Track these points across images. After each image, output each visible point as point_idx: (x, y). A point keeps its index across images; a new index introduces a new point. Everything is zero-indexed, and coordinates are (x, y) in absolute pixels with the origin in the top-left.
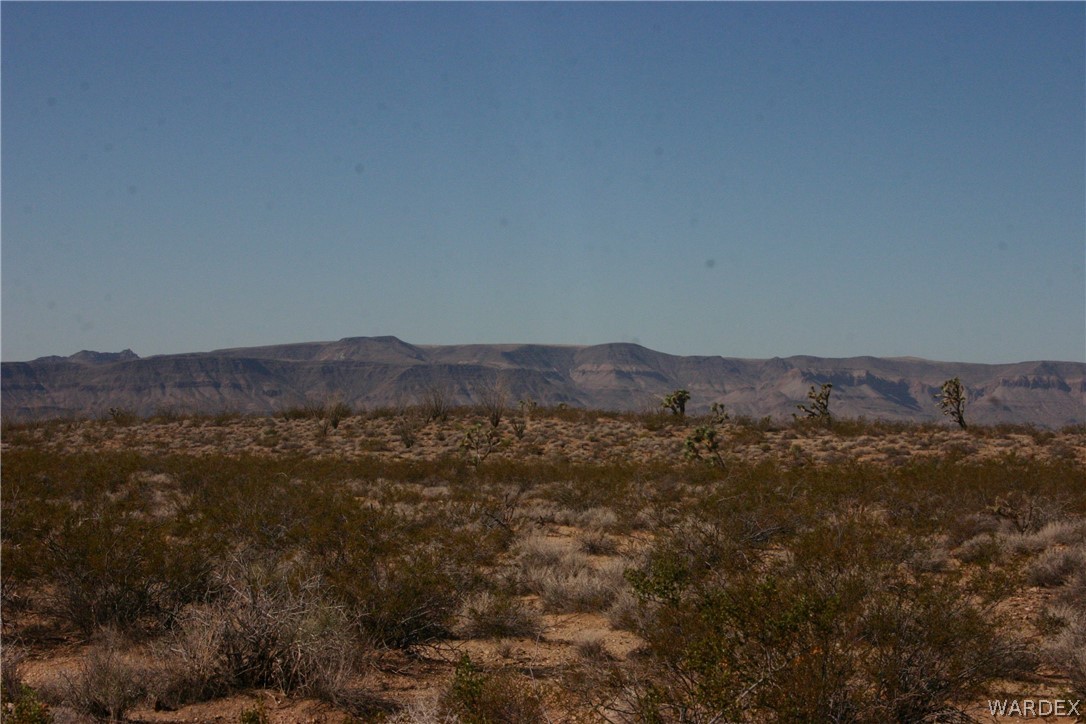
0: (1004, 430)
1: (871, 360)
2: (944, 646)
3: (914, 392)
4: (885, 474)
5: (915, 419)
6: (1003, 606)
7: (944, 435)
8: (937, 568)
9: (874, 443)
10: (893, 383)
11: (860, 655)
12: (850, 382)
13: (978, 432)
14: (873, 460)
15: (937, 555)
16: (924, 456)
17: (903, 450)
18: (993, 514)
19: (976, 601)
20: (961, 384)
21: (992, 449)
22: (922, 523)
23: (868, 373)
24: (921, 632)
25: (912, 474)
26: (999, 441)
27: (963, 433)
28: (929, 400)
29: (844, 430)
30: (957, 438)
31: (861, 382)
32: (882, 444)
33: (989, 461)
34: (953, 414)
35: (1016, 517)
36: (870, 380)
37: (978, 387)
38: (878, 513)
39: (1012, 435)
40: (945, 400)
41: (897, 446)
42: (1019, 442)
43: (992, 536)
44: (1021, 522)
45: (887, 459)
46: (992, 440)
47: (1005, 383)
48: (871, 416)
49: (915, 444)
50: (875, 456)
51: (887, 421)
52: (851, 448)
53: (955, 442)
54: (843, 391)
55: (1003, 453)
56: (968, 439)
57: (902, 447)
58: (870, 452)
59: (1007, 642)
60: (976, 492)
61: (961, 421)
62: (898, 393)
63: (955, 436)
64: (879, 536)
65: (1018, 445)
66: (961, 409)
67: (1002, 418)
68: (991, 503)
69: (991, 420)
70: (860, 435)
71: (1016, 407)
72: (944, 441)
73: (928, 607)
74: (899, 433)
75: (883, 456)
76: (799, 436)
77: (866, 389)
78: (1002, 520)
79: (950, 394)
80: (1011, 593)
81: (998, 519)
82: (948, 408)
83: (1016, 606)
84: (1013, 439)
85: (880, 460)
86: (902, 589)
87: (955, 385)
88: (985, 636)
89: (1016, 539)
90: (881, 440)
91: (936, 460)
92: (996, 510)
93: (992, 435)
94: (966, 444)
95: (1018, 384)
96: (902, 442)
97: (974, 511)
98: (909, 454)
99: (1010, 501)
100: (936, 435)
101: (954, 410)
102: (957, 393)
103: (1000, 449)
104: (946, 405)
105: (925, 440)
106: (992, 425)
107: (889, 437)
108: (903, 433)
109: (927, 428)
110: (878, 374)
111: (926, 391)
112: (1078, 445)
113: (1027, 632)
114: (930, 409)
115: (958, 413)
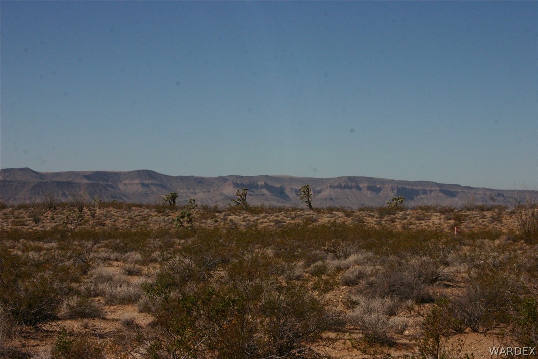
0: (331, 210)
1: (267, 176)
2: (300, 315)
3: (287, 192)
4: (273, 233)
5: (288, 205)
6: (329, 296)
7: (302, 213)
8: (298, 278)
9: (268, 217)
10: (277, 188)
11: (260, 322)
12: (257, 187)
13: (318, 211)
14: (268, 226)
15: (298, 272)
16: (292, 223)
17: (282, 220)
18: (325, 251)
19: (316, 293)
20: (310, 188)
21: (325, 219)
22: (292, 257)
23: (265, 183)
24: (289, 310)
25: (286, 232)
26: (328, 215)
27: (311, 212)
28: (294, 195)
29: (254, 211)
30: (309, 214)
31: (262, 187)
32: (272, 218)
33: (323, 225)
34: (306, 202)
35: (336, 252)
36: (266, 186)
37: (318, 189)
38: (270, 252)
39: (335, 212)
40: (302, 196)
41: (279, 219)
42: (338, 215)
43: (323, 262)
44: (338, 254)
45: (275, 225)
46: (324, 215)
47: (331, 187)
48: (267, 204)
49: (288, 217)
50: (269, 224)
51: (275, 206)
52: (257, 220)
53: (307, 216)
54: (253, 192)
55: (329, 221)
56: (314, 214)
57: (282, 219)
58: (265, 222)
59: (331, 313)
60: (317, 240)
61: (310, 206)
62: (280, 193)
63: (307, 213)
64: (270, 263)
65: (337, 217)
66: (310, 200)
67: (329, 204)
68: (324, 246)
69: (325, 205)
70: (262, 213)
71: (336, 198)
72: (302, 216)
73: (293, 297)
74: (281, 212)
75: (273, 224)
76: (232, 214)
77: (264, 191)
78: (330, 254)
79: (304, 192)
80: (333, 289)
81: (328, 253)
82: (304, 200)
83: (336, 295)
84: (335, 214)
85: (271, 226)
86: (280, 289)
87: (307, 188)
88: (321, 311)
89: (336, 262)
90: (272, 215)
91: (298, 225)
92: (326, 248)
93: (325, 212)
94: (312, 217)
95: (337, 187)
96: (282, 217)
97: (316, 249)
98: (285, 222)
99: (333, 244)
100: (298, 213)
101: (306, 200)
102: (308, 192)
103: (329, 219)
104: (303, 198)
105: (293, 215)
106: (325, 208)
107: (276, 214)
108: (282, 212)
109: (294, 209)
110: (270, 183)
111: (293, 191)
112: (365, 216)
113: (340, 308)
114: (295, 200)
115: (309, 202)
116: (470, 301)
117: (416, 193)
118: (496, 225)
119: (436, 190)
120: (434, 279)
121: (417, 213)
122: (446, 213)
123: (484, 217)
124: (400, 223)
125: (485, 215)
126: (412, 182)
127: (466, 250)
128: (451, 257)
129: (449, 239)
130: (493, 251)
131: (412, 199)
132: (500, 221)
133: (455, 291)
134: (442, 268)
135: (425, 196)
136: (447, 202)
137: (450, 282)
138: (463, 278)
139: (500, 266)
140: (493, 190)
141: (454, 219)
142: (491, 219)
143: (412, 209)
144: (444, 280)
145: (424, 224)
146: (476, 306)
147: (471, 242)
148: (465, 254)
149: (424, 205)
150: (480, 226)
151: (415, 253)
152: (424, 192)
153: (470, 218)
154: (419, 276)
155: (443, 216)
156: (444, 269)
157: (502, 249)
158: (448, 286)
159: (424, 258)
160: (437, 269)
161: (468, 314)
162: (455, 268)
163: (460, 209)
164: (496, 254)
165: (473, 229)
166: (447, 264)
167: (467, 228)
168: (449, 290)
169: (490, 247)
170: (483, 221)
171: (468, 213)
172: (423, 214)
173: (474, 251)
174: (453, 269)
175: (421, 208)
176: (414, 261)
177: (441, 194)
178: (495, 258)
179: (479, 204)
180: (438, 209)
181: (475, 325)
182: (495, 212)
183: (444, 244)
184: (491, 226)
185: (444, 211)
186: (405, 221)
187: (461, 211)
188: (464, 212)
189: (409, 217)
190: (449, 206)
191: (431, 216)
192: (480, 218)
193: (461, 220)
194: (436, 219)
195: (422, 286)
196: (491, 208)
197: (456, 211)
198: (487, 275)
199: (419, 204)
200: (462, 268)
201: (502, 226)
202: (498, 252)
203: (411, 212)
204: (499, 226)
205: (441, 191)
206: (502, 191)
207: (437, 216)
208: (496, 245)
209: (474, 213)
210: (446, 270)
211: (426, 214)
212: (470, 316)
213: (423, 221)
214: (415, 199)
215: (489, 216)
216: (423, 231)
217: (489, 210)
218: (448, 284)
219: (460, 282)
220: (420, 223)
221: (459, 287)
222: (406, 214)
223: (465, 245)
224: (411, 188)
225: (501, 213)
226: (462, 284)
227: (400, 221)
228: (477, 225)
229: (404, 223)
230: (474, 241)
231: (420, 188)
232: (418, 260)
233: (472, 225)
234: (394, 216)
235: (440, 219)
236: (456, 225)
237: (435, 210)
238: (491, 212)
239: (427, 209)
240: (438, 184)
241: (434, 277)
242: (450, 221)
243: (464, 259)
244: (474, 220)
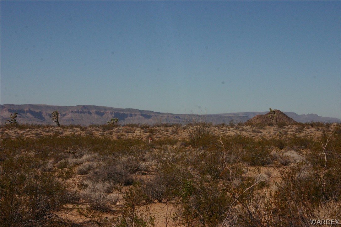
0: (72, 127)
1: (30, 105)
2: (50, 194)
3: (44, 114)
4: (34, 141)
5: (44, 124)
6: (69, 181)
7: (53, 129)
8: (50, 170)
9: (31, 132)
10: (37, 112)
11: (23, 199)
12: (24, 112)
13: (64, 127)
14: (31, 137)
15: (49, 166)
16: (47, 135)
17: (40, 133)
18: (67, 153)
19: (60, 179)
20: (58, 112)
21: (68, 133)
22: (45, 156)
23: (29, 109)
24: (43, 190)
25: (43, 141)
26: (70, 130)
27: (59, 128)
28: (49, 117)
29: (22, 127)
30: (57, 129)
31: (27, 112)
32: (34, 132)
33: (67, 136)
34: (56, 122)
35: (74, 153)
36: (30, 111)
37: (64, 113)
38: (32, 154)
39: (74, 128)
40: (53, 118)
41: (38, 132)
42: (76, 130)
43: (65, 160)
44: (76, 155)
45: (35, 136)
46: (68, 130)
47: (72, 112)
48: (30, 123)
49: (44, 132)
50: (31, 136)
51: (36, 124)
52: (24, 133)
53: (57, 131)
54: (22, 115)
55: (71, 133)
56: (61, 129)
57: (40, 132)
58: (28, 134)
59: (70, 192)
60: (63, 146)
61: (58, 124)
62: (39, 116)
63: (56, 129)
64: (32, 161)
65: (76, 131)
66: (58, 120)
67: (71, 123)
68: (67, 149)
69: (68, 124)
70: (27, 129)
71: (75, 119)
72: (53, 130)
73: (45, 182)
74: (39, 128)
75: (34, 135)
76: (7, 130)
77: (29, 115)
78: (71, 155)
79: (55, 115)
80: (71, 177)
81: (69, 154)
82: (54, 120)
83: (74, 181)
84: (74, 129)
85: (33, 137)
86: (37, 177)
87: (57, 113)
88: (63, 191)
89: (75, 160)
90: (33, 130)
91: (51, 136)
92: (68, 151)
93: (68, 128)
94: (60, 131)
95: (76, 112)
96: (40, 131)
97: (61, 152)
98: (42, 134)
99: (73, 148)
100: (51, 128)
101: (56, 120)
102: (57, 115)
103: (70, 132)
104: (54, 119)
105: (47, 130)
106: (68, 125)
107: (36, 129)
108: (41, 128)
109: (48, 126)
110: (32, 110)
111: (48, 114)
112: (94, 131)
113: (76, 189)
114: (49, 121)
115: (57, 121)
116: (158, 183)
117: (126, 116)
118: (175, 136)
119: (138, 114)
120: (135, 170)
121: (126, 128)
122: (145, 129)
123: (167, 131)
124: (116, 135)
125: (168, 130)
126: (123, 109)
127: (156, 151)
128: (147, 156)
129: (145, 145)
130: (172, 152)
131: (124, 120)
132: (177, 133)
133: (148, 177)
134: (141, 163)
135: (131, 117)
136: (145, 122)
137: (145, 171)
138: (154, 169)
139: (176, 161)
140: (173, 114)
141: (149, 132)
142: (172, 132)
143: (123, 126)
144: (142, 170)
145: (130, 135)
146: (161, 186)
147: (159, 146)
148: (155, 154)
149: (130, 124)
150: (165, 137)
151: (124, 153)
152: (131, 115)
153: (159, 132)
154: (127, 168)
155: (143, 130)
156: (142, 163)
157: (178, 151)
158: (144, 174)
159: (130, 157)
160: (138, 164)
161: (156, 191)
162: (149, 163)
163: (153, 126)
164: (174, 154)
165: (161, 138)
166: (144, 160)
167: (157, 138)
168: (145, 177)
169: (171, 149)
170: (167, 134)
171: (158, 128)
172: (130, 129)
173: (161, 152)
174: (147, 163)
175: (129, 126)
176: (124, 159)
177: (141, 117)
178: (173, 156)
179: (165, 123)
180: (139, 126)
181: (160, 198)
182: (174, 128)
183: (143, 148)
184: (172, 136)
185: (143, 127)
186: (118, 134)
187: (154, 127)
188: (156, 128)
189: (121, 131)
190: (146, 124)
191: (135, 130)
192: (165, 132)
193: (153, 133)
194: (138, 132)
195: (128, 174)
196: (172, 125)
197: (150, 127)
198: (168, 167)
199: (128, 123)
200: (154, 162)
201: (179, 136)
202: (175, 153)
203: (123, 128)
204: (176, 136)
205: (142, 115)
206: (178, 115)
207: (139, 130)
208: (174, 148)
209: (161, 128)
210: (143, 164)
211: (132, 129)
212: (157, 193)
213: (130, 134)
214: (125, 119)
215: (170, 130)
216: (130, 139)
217: (171, 126)
218: (144, 173)
219: (152, 171)
220: (128, 135)
221: (151, 174)
222: (119, 129)
223: (155, 148)
224: (123, 113)
225: (178, 129)
226: (153, 173)
227: (115, 133)
228: (163, 136)
229: (118, 135)
230: (161, 146)
231: (128, 113)
232: (126, 158)
233: (160, 136)
234: (112, 130)
235: (141, 132)
236: (150, 136)
237: (137, 126)
238: (172, 128)
239: (132, 126)
240: (139, 110)
241: (136, 169)
242: (147, 133)
243: (154, 157)
244: (161, 133)
